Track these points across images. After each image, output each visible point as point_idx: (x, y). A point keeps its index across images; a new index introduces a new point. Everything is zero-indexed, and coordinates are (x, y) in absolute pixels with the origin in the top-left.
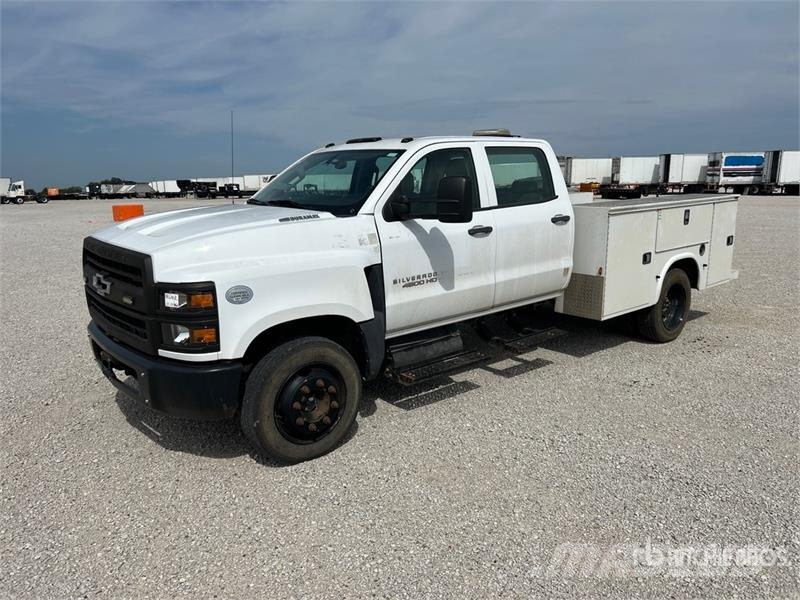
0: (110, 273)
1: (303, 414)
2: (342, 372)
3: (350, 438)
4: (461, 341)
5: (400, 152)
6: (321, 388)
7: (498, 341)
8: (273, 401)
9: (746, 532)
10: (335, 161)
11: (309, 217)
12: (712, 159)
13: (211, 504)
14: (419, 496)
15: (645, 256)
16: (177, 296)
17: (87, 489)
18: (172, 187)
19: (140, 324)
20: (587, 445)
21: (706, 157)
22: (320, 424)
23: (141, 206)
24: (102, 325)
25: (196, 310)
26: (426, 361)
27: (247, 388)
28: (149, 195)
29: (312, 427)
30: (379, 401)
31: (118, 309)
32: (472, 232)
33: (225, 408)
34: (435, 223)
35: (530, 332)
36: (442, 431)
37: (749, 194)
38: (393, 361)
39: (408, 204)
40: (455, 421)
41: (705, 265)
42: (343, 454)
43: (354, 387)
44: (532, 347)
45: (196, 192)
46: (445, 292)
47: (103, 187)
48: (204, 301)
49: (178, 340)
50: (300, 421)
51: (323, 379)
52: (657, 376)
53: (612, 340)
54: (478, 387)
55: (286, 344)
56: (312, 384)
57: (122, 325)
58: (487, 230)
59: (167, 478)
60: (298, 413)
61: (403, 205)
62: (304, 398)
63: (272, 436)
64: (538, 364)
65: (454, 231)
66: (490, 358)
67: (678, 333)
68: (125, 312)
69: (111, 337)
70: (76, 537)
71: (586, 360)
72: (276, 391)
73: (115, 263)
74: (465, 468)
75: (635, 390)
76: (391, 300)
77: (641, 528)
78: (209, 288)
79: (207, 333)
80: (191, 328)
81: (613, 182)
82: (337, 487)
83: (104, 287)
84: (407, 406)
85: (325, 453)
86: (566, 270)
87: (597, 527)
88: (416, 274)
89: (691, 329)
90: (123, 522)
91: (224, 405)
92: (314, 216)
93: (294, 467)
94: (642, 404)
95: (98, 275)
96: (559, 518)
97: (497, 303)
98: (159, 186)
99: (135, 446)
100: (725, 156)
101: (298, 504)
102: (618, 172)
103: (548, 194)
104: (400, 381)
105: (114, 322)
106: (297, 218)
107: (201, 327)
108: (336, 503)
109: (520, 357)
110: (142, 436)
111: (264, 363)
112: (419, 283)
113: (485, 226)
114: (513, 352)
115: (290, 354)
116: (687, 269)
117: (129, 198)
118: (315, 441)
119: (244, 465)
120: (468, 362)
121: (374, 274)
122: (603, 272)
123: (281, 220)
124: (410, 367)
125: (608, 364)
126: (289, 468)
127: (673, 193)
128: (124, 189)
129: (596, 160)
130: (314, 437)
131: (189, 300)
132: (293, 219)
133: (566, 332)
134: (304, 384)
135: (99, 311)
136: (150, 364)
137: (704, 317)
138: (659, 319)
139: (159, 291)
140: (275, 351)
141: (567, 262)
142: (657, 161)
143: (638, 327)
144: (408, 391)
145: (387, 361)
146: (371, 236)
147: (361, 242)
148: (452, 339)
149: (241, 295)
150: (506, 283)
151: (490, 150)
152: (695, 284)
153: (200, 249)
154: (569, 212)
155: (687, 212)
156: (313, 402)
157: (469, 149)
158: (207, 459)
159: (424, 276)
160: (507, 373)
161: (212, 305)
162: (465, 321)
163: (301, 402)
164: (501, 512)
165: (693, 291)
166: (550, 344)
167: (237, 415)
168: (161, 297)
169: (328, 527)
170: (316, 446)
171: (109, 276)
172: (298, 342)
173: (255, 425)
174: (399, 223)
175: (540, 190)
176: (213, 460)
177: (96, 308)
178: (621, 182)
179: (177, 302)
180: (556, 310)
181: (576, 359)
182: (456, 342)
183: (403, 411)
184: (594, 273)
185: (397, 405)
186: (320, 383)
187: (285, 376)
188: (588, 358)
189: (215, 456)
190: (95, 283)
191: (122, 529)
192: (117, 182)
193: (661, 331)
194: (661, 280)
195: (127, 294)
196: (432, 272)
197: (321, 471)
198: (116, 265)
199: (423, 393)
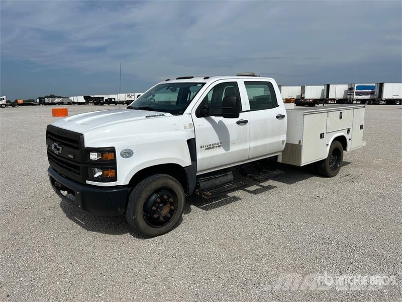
0: (61, 142)
1: (157, 212)
2: (176, 192)
3: (179, 225)
4: (232, 177)
5: (204, 84)
6: (166, 199)
7: (250, 176)
8: (142, 206)
9: (375, 269)
10: (171, 88)
11: (160, 115)
12: (350, 87)
13: (112, 257)
14: (215, 253)
15: (321, 135)
16: (96, 154)
17: (49, 251)
18: (81, 99)
19: (77, 168)
20: (296, 227)
21: (347, 86)
22: (165, 217)
23: (67, 109)
24: (55, 168)
25: (106, 161)
26: (216, 186)
27: (129, 200)
28: (69, 104)
29: (161, 219)
30: (192, 207)
31: (65, 160)
32: (238, 123)
33: (119, 210)
34: (221, 118)
35: (266, 172)
36: (224, 221)
37: (368, 104)
38: (200, 186)
39: (208, 109)
40: (230, 216)
41: (350, 139)
42: (176, 233)
43: (181, 199)
44: (267, 179)
45: (93, 102)
46: (225, 152)
47: (46, 99)
48: (110, 156)
49: (96, 176)
50: (156, 216)
51: (167, 196)
52: (328, 193)
53: (305, 176)
54: (241, 199)
55: (149, 178)
56: (161, 197)
57: (67, 169)
58: (246, 122)
59: (89, 245)
60: (155, 212)
61: (205, 110)
62: (157, 205)
63: (142, 223)
64: (269, 188)
65: (230, 122)
66: (247, 185)
67: (337, 172)
68: (69, 162)
69: (61, 175)
70: (45, 275)
71: (293, 186)
72: (144, 201)
73: (64, 138)
74: (237, 239)
75: (318, 200)
76: (199, 156)
77: (324, 267)
78: (112, 150)
79: (111, 172)
80: (103, 169)
81: (301, 98)
82: (174, 249)
83: (58, 149)
84: (206, 209)
85: (167, 232)
86: (283, 141)
87: (303, 267)
88: (211, 144)
89: (343, 170)
90: (68, 267)
91: (119, 208)
92: (162, 115)
93: (152, 239)
94: (321, 208)
95: (55, 144)
96: (284, 263)
97: (250, 157)
98: (74, 99)
99: (72, 229)
100: (356, 85)
101: (155, 257)
102: (304, 93)
103: (275, 104)
104: (203, 196)
105: (63, 167)
106: (154, 116)
107: (108, 169)
108: (174, 256)
109: (260, 184)
110: (75, 224)
111: (138, 187)
112: (213, 148)
113: (244, 120)
114: (257, 182)
115: (151, 183)
116: (341, 141)
117: (59, 105)
118: (163, 226)
119: (127, 238)
120: (237, 187)
121: (191, 143)
122: (301, 143)
123: (146, 117)
124: (209, 189)
125: (304, 188)
126: (150, 240)
127: (331, 104)
128: (57, 100)
129: (293, 87)
130: (162, 224)
131: (102, 156)
132: (152, 116)
133: (283, 172)
134: (158, 198)
135: (54, 162)
136: (82, 188)
137: (349, 165)
138: (328, 165)
139: (87, 151)
140: (143, 181)
141: (284, 138)
142: (323, 87)
143: (318, 169)
144: (207, 201)
145: (197, 187)
146: (190, 125)
147: (185, 128)
148: (228, 176)
149: (128, 154)
150: (254, 148)
151: (246, 83)
152: (345, 148)
153: (106, 131)
154: (285, 113)
155: (341, 113)
156: (162, 206)
157: (236, 82)
158: (108, 235)
159: (215, 144)
160: (255, 192)
161: (113, 158)
162: (234, 167)
163: (156, 207)
164: (256, 260)
165: (344, 152)
166: (275, 178)
167: (125, 213)
168: (88, 155)
169: (171, 268)
170: (163, 229)
171: (61, 144)
172: (155, 176)
173: (134, 218)
174: (203, 118)
175: (270, 103)
176: (111, 236)
177: (52, 160)
178: (305, 98)
179: (96, 157)
180: (278, 161)
181: (288, 185)
182: (230, 177)
183: (204, 211)
184: (297, 143)
185: (201, 208)
186: (166, 197)
187: (148, 193)
188: (294, 184)
189: (113, 234)
190: (53, 148)
191: (68, 270)
192: (53, 97)
193: (329, 171)
194: (329, 147)
195: (71, 153)
196: (219, 142)
197: (166, 241)
198: (65, 139)
199: (214, 202)
